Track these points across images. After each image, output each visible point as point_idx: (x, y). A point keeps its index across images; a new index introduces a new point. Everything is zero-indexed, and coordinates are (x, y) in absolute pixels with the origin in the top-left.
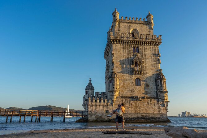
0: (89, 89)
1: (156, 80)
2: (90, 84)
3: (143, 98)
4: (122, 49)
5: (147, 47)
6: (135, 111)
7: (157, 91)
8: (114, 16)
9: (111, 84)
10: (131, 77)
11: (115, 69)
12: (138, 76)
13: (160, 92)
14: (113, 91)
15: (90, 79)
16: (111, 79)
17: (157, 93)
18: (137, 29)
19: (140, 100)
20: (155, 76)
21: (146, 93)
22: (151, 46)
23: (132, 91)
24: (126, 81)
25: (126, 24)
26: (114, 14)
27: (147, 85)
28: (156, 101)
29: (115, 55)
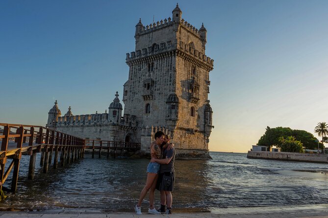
0: (118, 109)
1: (205, 112)
2: (117, 100)
3: (196, 131)
4: (183, 66)
5: (202, 70)
6: (189, 146)
7: (204, 125)
8: (177, 15)
9: (173, 111)
10: (188, 105)
11: (177, 91)
12: (193, 105)
13: (208, 126)
14: (177, 120)
15: (117, 92)
16: (174, 104)
17: (204, 127)
18: (194, 43)
19: (193, 134)
20: (204, 108)
21: (198, 126)
22: (204, 70)
23: (188, 122)
24: (184, 109)
25: (186, 32)
26: (176, 13)
27: (199, 117)
28: (203, 136)
29: (177, 73)
